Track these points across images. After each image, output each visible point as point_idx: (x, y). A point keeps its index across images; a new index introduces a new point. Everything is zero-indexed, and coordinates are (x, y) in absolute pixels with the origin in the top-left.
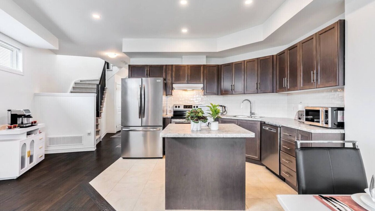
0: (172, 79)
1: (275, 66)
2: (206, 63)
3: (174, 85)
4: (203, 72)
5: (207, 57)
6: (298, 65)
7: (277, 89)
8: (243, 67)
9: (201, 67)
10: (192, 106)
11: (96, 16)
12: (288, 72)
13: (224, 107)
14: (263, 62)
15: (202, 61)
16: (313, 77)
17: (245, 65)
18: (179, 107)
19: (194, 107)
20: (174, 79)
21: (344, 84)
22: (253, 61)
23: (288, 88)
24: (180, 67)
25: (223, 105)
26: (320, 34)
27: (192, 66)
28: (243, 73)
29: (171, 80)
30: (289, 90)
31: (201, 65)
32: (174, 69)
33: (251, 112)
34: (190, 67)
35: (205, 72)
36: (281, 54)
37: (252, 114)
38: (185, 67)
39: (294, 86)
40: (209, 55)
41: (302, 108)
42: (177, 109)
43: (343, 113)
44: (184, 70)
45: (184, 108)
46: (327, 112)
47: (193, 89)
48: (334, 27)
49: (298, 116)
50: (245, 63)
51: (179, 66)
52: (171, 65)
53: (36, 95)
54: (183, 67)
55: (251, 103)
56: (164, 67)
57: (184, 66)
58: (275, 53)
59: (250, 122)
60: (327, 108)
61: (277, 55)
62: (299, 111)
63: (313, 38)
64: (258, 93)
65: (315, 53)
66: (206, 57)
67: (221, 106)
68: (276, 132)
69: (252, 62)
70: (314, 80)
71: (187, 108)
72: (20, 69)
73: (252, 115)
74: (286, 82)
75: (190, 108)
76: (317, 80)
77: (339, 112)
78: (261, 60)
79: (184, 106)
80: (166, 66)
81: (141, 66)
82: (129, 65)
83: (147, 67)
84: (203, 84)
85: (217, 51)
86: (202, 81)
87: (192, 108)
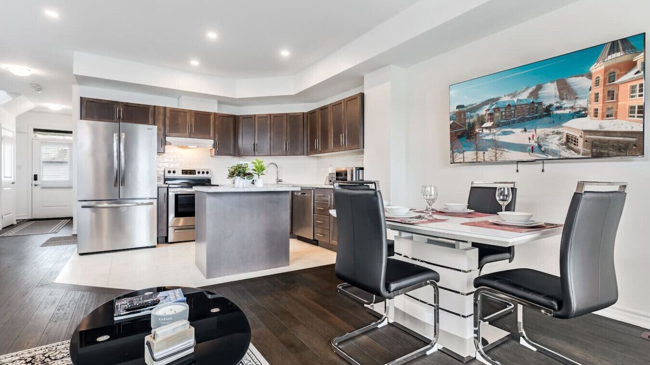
0: (165, 129)
1: (305, 125)
2: (218, 110)
3: (168, 139)
4: (214, 123)
5: (219, 102)
6: (329, 127)
7: (307, 151)
8: (269, 122)
9: (210, 115)
10: (195, 171)
12: (319, 133)
14: (292, 118)
15: (212, 108)
16: (342, 140)
17: (272, 120)
18: (174, 172)
20: (167, 128)
21: (364, 148)
23: (320, 150)
24: (177, 111)
26: (348, 101)
27: (197, 112)
28: (269, 129)
29: (163, 130)
30: (320, 152)
31: (210, 113)
32: (168, 114)
33: (277, 178)
34: (194, 113)
35: (217, 123)
36: (312, 113)
37: (279, 181)
39: (325, 149)
40: (222, 101)
41: (332, 170)
42: (171, 174)
43: (363, 172)
44: (185, 116)
45: (182, 174)
46: (352, 171)
47: (199, 145)
48: (357, 98)
49: (329, 179)
50: (272, 117)
52: (162, 107)
54: (183, 113)
55: (277, 168)
56: (150, 109)
57: (185, 112)
58: (306, 111)
60: (353, 168)
61: (307, 113)
62: (330, 174)
63: (341, 103)
65: (343, 117)
66: (217, 102)
68: (309, 195)
69: (280, 117)
70: (342, 143)
74: (318, 144)
75: (192, 174)
76: (345, 143)
77: (360, 171)
78: (290, 116)
79: (183, 171)
80: (155, 107)
81: (107, 102)
82: (81, 98)
83: (118, 106)
84: (213, 140)
85: (237, 98)
86: (212, 135)
87: (195, 174)
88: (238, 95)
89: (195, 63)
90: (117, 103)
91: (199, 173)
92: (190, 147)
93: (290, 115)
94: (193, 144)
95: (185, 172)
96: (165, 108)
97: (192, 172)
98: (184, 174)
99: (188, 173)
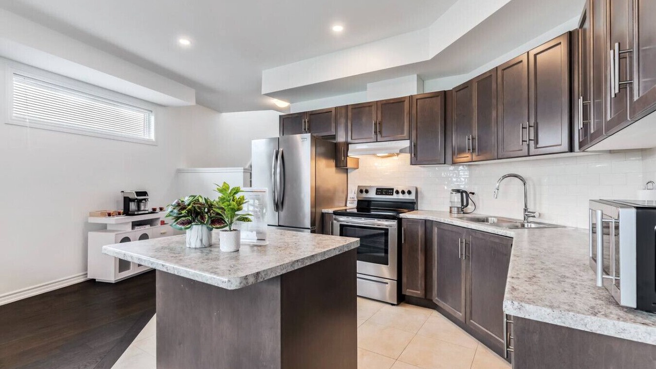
0: (347, 135)
2: (418, 90)
4: (410, 113)
8: (494, 85)
9: (403, 102)
10: (393, 189)
11: (184, 42)
13: (464, 194)
15: (407, 88)
17: (500, 80)
18: (367, 191)
19: (397, 192)
20: (350, 133)
22: (516, 64)
23: (592, 131)
24: (361, 108)
25: (462, 189)
27: (384, 102)
28: (494, 101)
29: (345, 137)
31: (405, 97)
32: (350, 114)
33: (526, 210)
34: (382, 104)
35: (413, 112)
42: (364, 195)
44: (370, 114)
45: (377, 194)
50: (499, 73)
51: (360, 106)
53: (179, 171)
54: (368, 108)
55: (525, 184)
56: (332, 113)
57: (370, 106)
64: (529, 155)
66: (416, 78)
67: (459, 191)
71: (382, 194)
72: (152, 137)
73: (531, 219)
75: (388, 195)
78: (536, 56)
79: (377, 189)
80: (336, 108)
81: (297, 115)
84: (409, 141)
85: (430, 58)
87: (392, 195)
89: (338, 28)
94: (381, 150)
95: (380, 191)
97: (389, 191)
98: (379, 194)
99: (384, 193)
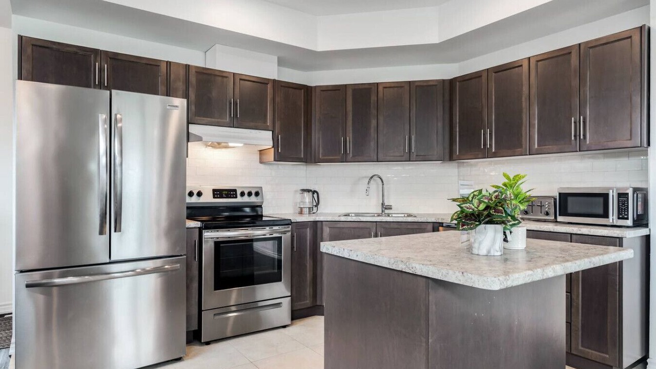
0: (188, 109)
1: (446, 104)
3: (194, 129)
4: (274, 99)
6: (525, 105)
7: (451, 152)
8: (374, 98)
9: (266, 84)
10: (235, 191)
12: (490, 117)
13: (315, 193)
14: (422, 91)
16: (575, 128)
17: (380, 95)
18: (199, 194)
20: (193, 108)
21: (649, 144)
22: (397, 87)
23: (494, 151)
24: (210, 75)
25: (312, 189)
27: (244, 77)
28: (374, 112)
31: (268, 80)
32: (193, 79)
33: (383, 204)
35: (278, 99)
36: (468, 79)
37: (386, 209)
38: (225, 79)
40: (286, 56)
42: (196, 200)
44: (224, 85)
45: (214, 197)
47: (247, 143)
48: (628, 38)
51: (209, 72)
52: (183, 64)
54: (220, 78)
55: (383, 184)
56: (161, 68)
57: (223, 76)
59: (409, 227)
61: (452, 80)
63: (570, 53)
64: (410, 161)
65: (576, 82)
66: (277, 61)
67: (309, 191)
69: (396, 89)
70: (577, 136)
71: (221, 197)
73: (387, 211)
74: (489, 139)
75: (230, 198)
76: (584, 136)
78: (416, 86)
79: (214, 191)
80: (169, 64)
81: (75, 50)
82: (21, 38)
83: (99, 59)
84: (271, 132)
85: (319, 50)
86: (269, 123)
87: (236, 197)
88: (322, 45)
90: (96, 52)
91: (242, 194)
92: (231, 144)
93: (416, 84)
94: (236, 139)
95: (217, 193)
96: (187, 67)
97: (231, 193)
98: (217, 198)
99: (224, 196)
